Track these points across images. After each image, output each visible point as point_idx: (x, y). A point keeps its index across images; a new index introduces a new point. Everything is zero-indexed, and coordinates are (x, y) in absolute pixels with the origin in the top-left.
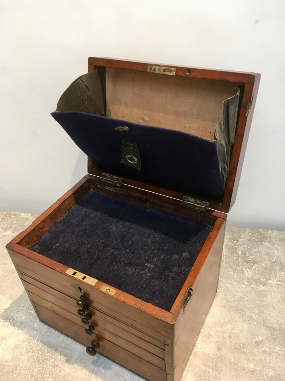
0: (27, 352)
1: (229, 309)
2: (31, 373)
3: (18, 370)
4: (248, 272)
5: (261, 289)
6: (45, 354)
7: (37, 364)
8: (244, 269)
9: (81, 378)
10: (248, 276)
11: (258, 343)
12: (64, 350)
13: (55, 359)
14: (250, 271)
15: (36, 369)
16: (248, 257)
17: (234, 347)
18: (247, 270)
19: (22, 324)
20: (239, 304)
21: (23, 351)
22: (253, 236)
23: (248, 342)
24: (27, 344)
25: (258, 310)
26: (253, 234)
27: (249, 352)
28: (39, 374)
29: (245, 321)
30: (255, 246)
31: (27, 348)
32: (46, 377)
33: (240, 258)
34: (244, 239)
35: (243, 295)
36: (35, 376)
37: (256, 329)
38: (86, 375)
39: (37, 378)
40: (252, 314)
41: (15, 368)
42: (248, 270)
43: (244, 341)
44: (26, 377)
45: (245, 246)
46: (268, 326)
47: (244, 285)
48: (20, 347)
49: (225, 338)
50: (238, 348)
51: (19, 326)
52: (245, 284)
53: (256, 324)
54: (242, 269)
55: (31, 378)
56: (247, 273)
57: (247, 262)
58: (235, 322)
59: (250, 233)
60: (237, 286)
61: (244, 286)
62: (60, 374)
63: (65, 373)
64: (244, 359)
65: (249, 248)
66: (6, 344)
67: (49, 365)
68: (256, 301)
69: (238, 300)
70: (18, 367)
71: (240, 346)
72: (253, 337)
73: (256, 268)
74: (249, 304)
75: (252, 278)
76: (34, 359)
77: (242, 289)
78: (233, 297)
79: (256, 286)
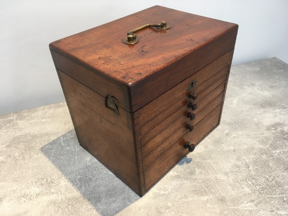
0: (56, 212)
24: (52, 206)
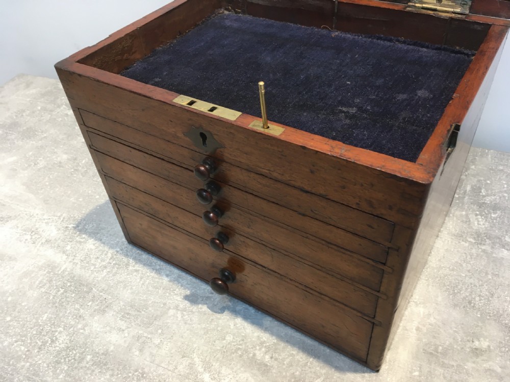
0: (40, 285)
1: (426, 280)
2: (34, 320)
3: (17, 310)
4: (478, 221)
5: (501, 255)
6: (68, 294)
7: (50, 308)
8: (472, 217)
9: (114, 345)
10: (477, 230)
11: (477, 352)
12: (101, 294)
13: (82, 306)
14: (484, 220)
15: (46, 315)
16: (484, 196)
17: (424, 350)
18: (477, 219)
19: (48, 241)
20: (449, 275)
21: (34, 282)
22: (502, 165)
23: (455, 347)
24: (45, 273)
25: (489, 292)
26: (502, 161)
27: (455, 364)
28: (47, 325)
29: (455, 306)
30: (502, 180)
31: (43, 279)
32: (56, 331)
33: (467, 197)
34: (480, 167)
35: (461, 260)
36: (40, 326)
37: (477, 326)
38: (125, 341)
39: (42, 329)
40: (473, 296)
41: (14, 306)
42: (480, 220)
43: (447, 343)
44: (24, 325)
45: (482, 179)
46: (506, 324)
47: (466, 242)
48: (33, 275)
49: (406, 330)
50: (431, 354)
51: (42, 243)
52: (469, 241)
53: (479, 316)
54: (467, 215)
55: (31, 328)
56: (476, 224)
57: (481, 205)
58: (434, 304)
59: (496, 159)
60: (452, 242)
61: (467, 244)
62: (81, 331)
63: (91, 331)
64: (442, 377)
65: (489, 182)
66: (13, 268)
67: (68, 312)
68: (487, 274)
69: (449, 268)
70: (18, 306)
71: (436, 350)
72: (468, 338)
73: (497, 217)
74: (471, 278)
75: (484, 234)
76: (47, 298)
77: (460, 250)
78: (440, 260)
79: (492, 248)
